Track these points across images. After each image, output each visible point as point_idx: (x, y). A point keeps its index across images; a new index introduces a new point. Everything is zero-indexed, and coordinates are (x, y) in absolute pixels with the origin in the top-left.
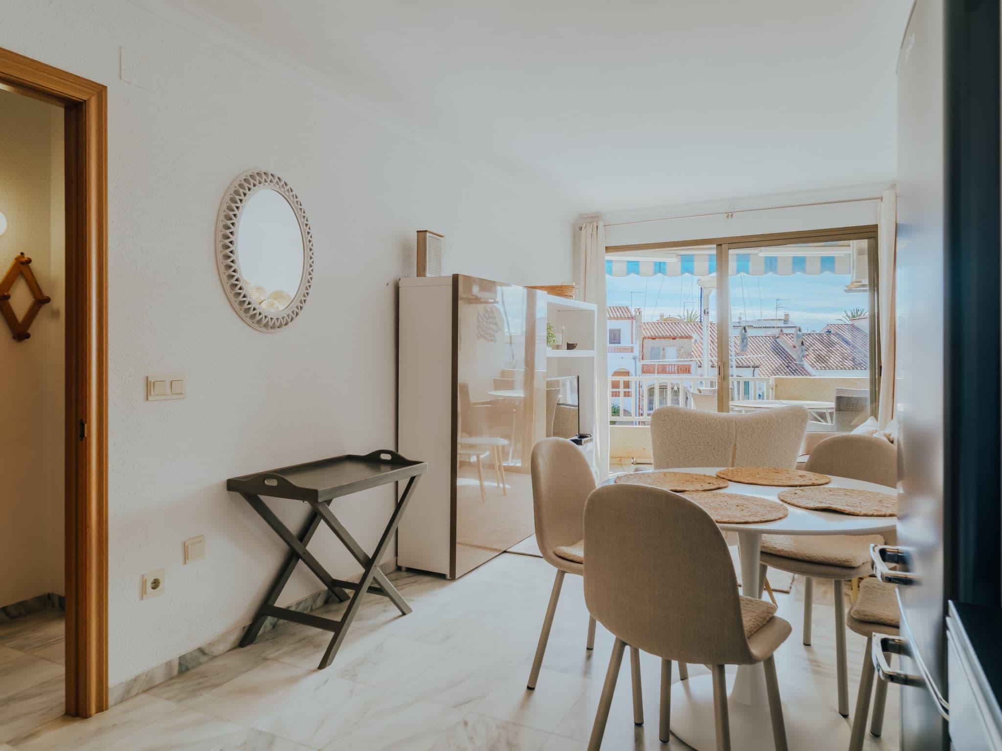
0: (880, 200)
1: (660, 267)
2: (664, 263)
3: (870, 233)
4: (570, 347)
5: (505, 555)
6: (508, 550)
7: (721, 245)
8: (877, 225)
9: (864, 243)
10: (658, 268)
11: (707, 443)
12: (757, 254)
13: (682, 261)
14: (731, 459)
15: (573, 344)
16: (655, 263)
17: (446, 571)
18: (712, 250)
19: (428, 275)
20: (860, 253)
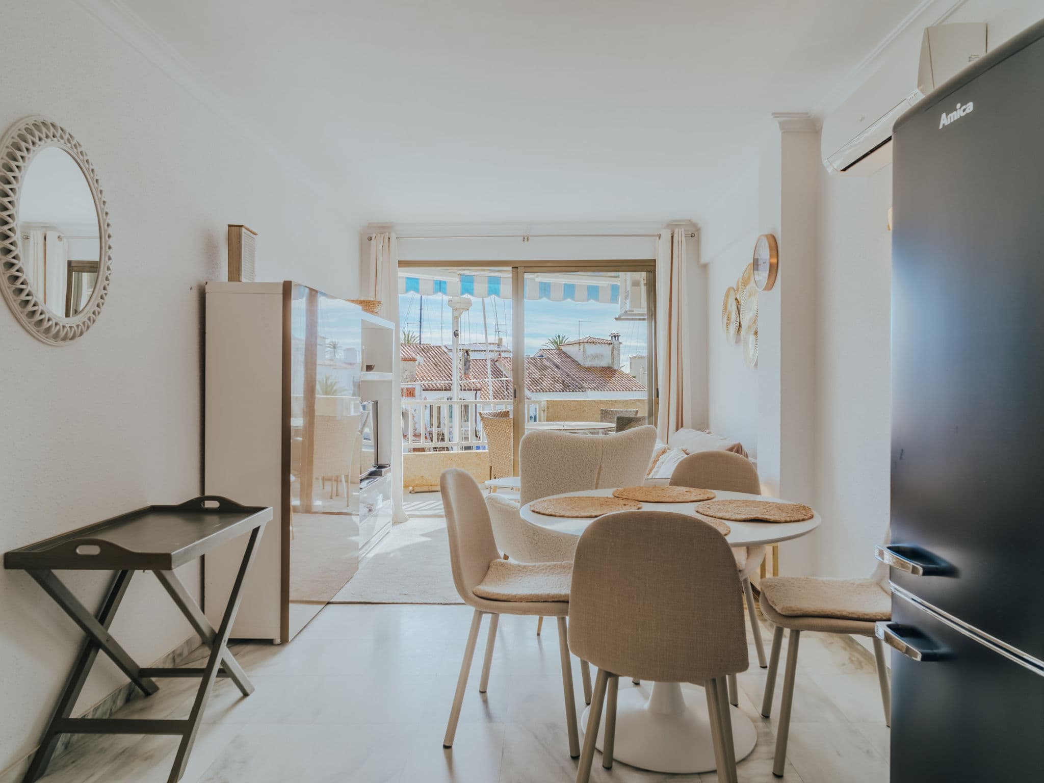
0: (657, 238)
1: (440, 286)
2: (445, 282)
3: (648, 266)
4: (369, 368)
5: (329, 606)
6: (332, 600)
7: (517, 268)
8: (655, 260)
9: (642, 276)
10: (438, 287)
11: (576, 466)
12: (534, 279)
13: (462, 281)
14: (595, 480)
15: (371, 366)
16: (436, 282)
17: (276, 636)
19: (244, 279)
20: (636, 284)
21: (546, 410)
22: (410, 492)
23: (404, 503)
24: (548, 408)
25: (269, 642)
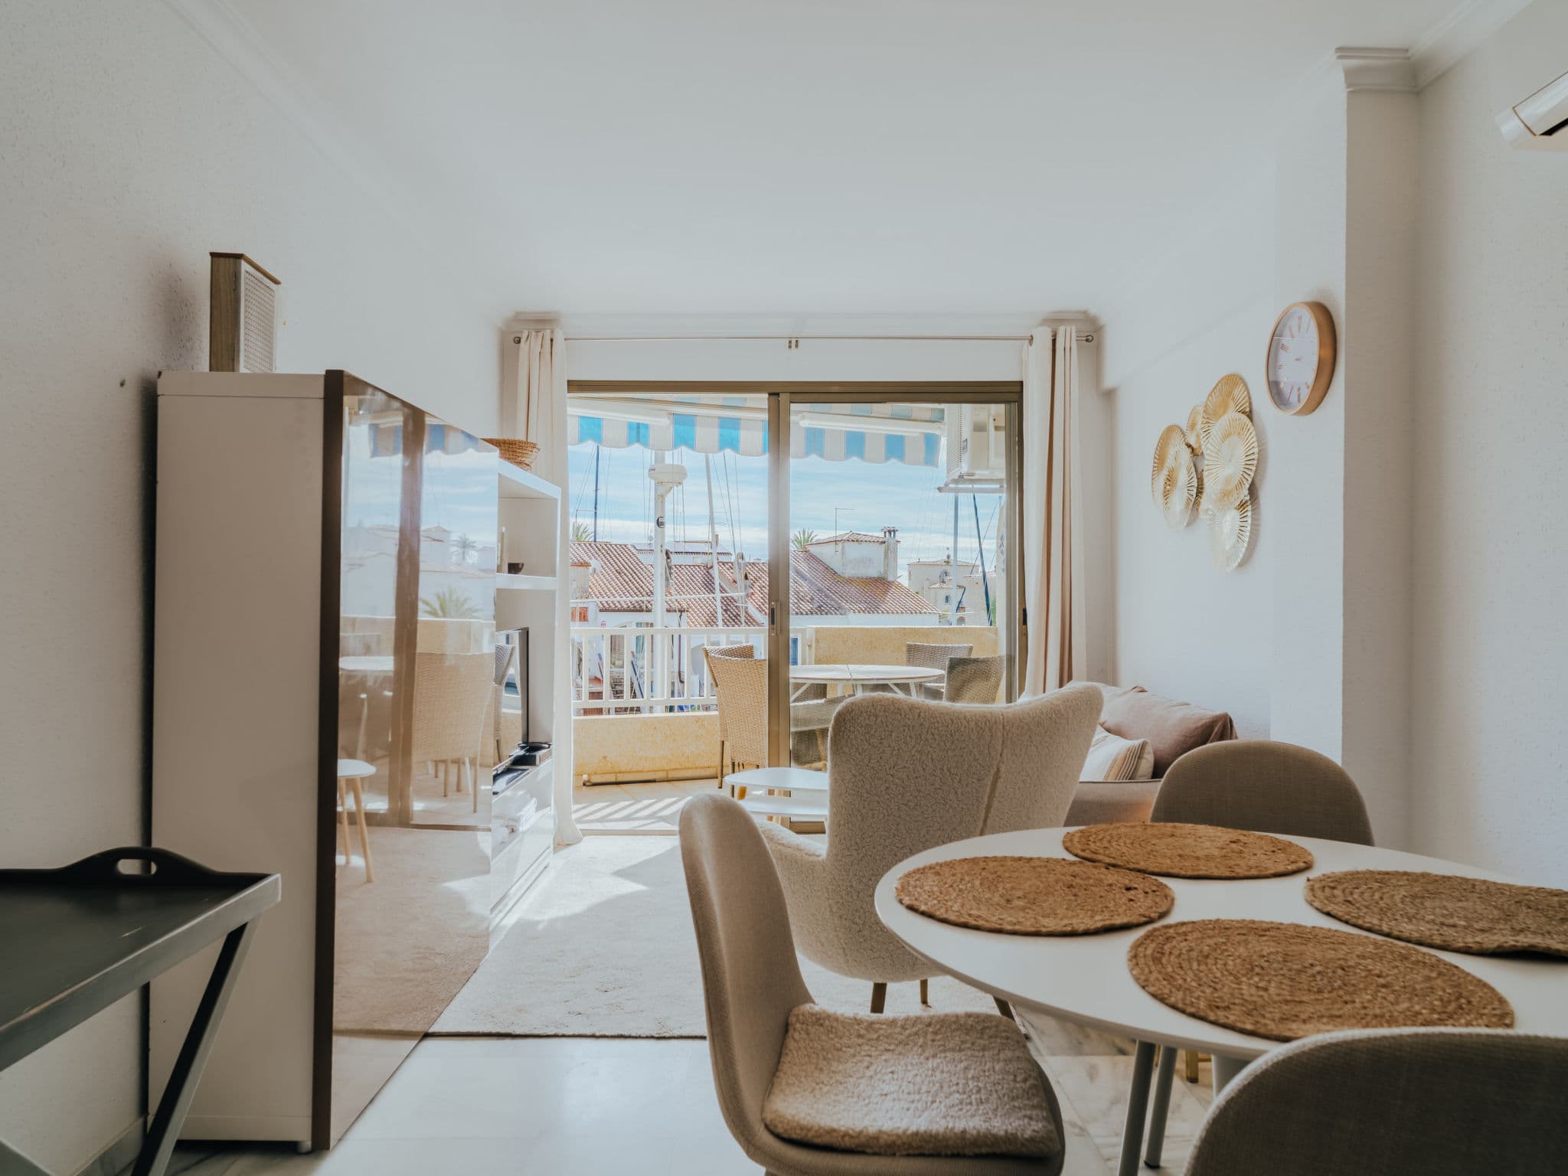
0: (1027, 342)
1: (638, 433)
2: (646, 426)
3: (1010, 394)
4: (514, 568)
5: (429, 1044)
6: (431, 1030)
7: (778, 394)
8: (1021, 383)
9: (997, 411)
10: (634, 433)
12: (798, 423)
13: (676, 423)
14: (986, 799)
15: (518, 564)
16: (630, 426)
17: (301, 1131)
18: (762, 399)
19: (244, 366)
20: (979, 428)
21: (814, 645)
22: (584, 784)
23: (575, 807)
24: (817, 641)
25: (287, 1149)
